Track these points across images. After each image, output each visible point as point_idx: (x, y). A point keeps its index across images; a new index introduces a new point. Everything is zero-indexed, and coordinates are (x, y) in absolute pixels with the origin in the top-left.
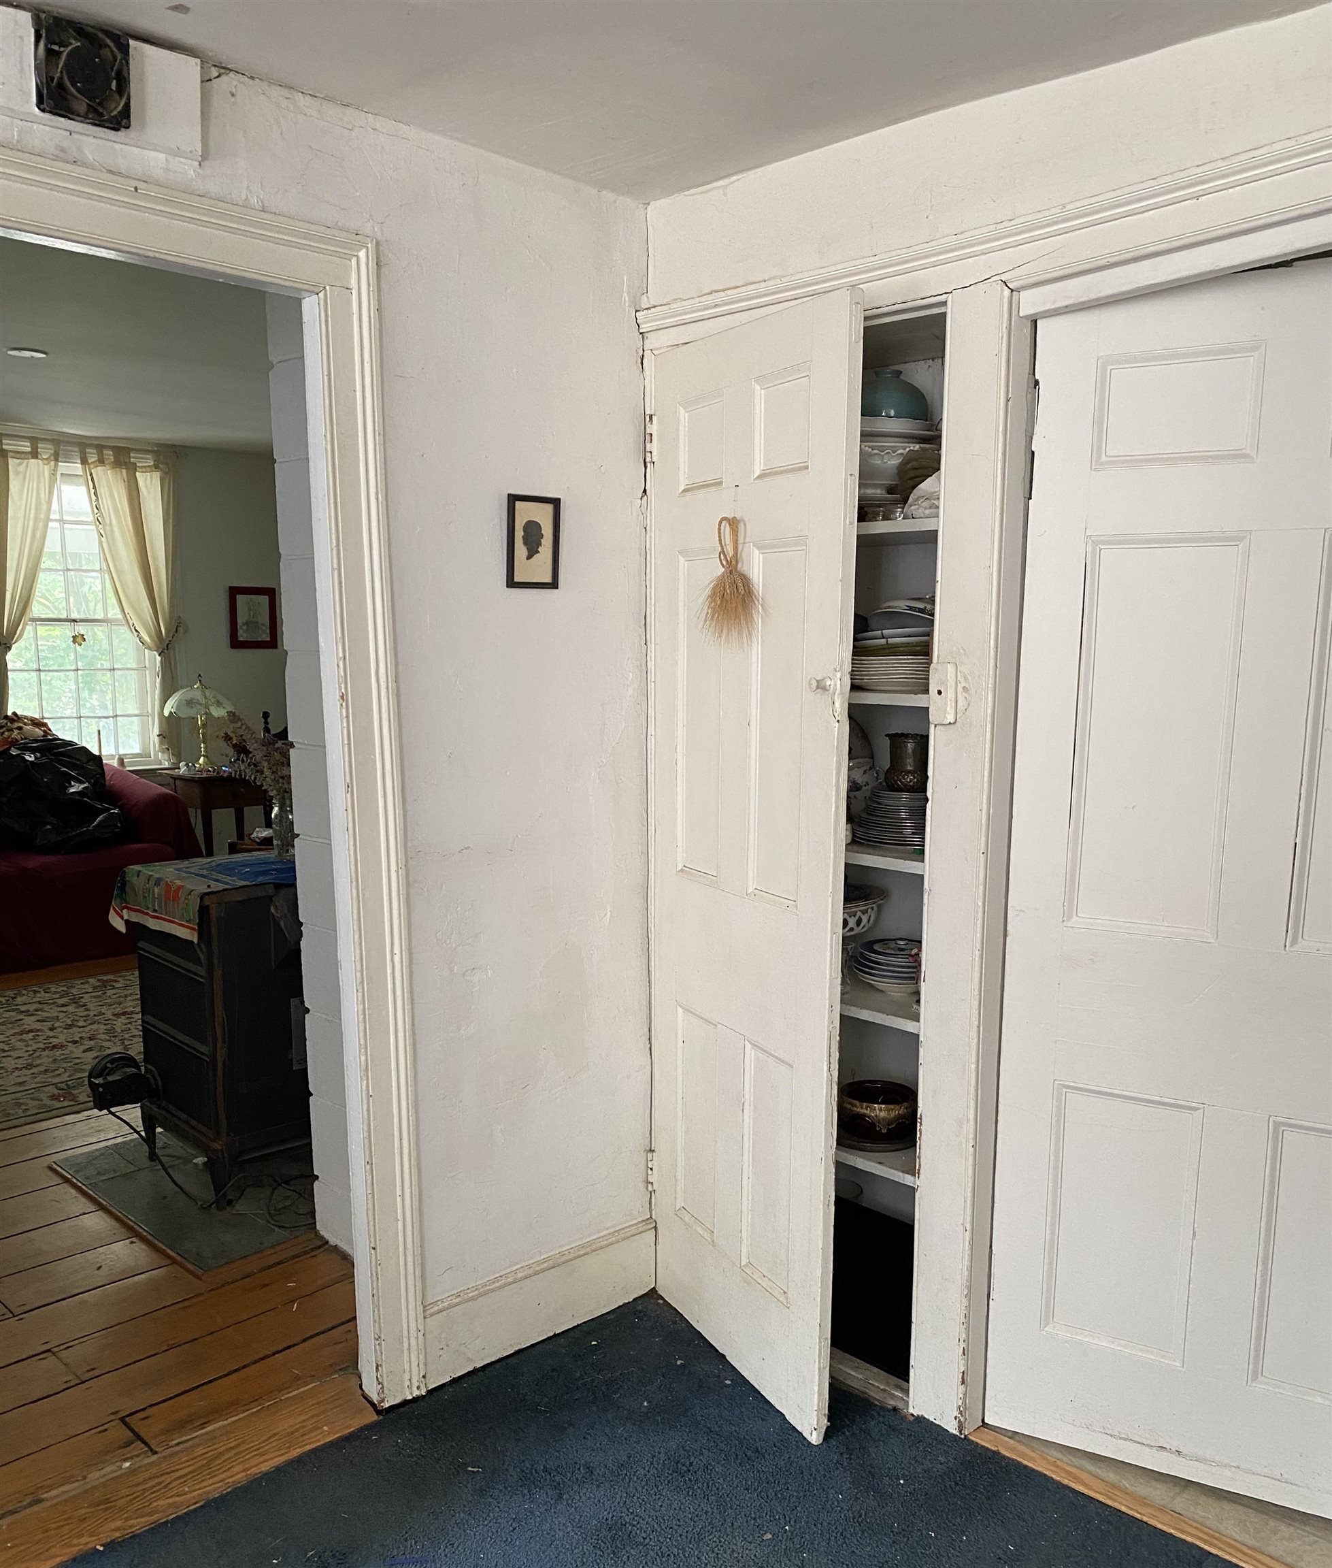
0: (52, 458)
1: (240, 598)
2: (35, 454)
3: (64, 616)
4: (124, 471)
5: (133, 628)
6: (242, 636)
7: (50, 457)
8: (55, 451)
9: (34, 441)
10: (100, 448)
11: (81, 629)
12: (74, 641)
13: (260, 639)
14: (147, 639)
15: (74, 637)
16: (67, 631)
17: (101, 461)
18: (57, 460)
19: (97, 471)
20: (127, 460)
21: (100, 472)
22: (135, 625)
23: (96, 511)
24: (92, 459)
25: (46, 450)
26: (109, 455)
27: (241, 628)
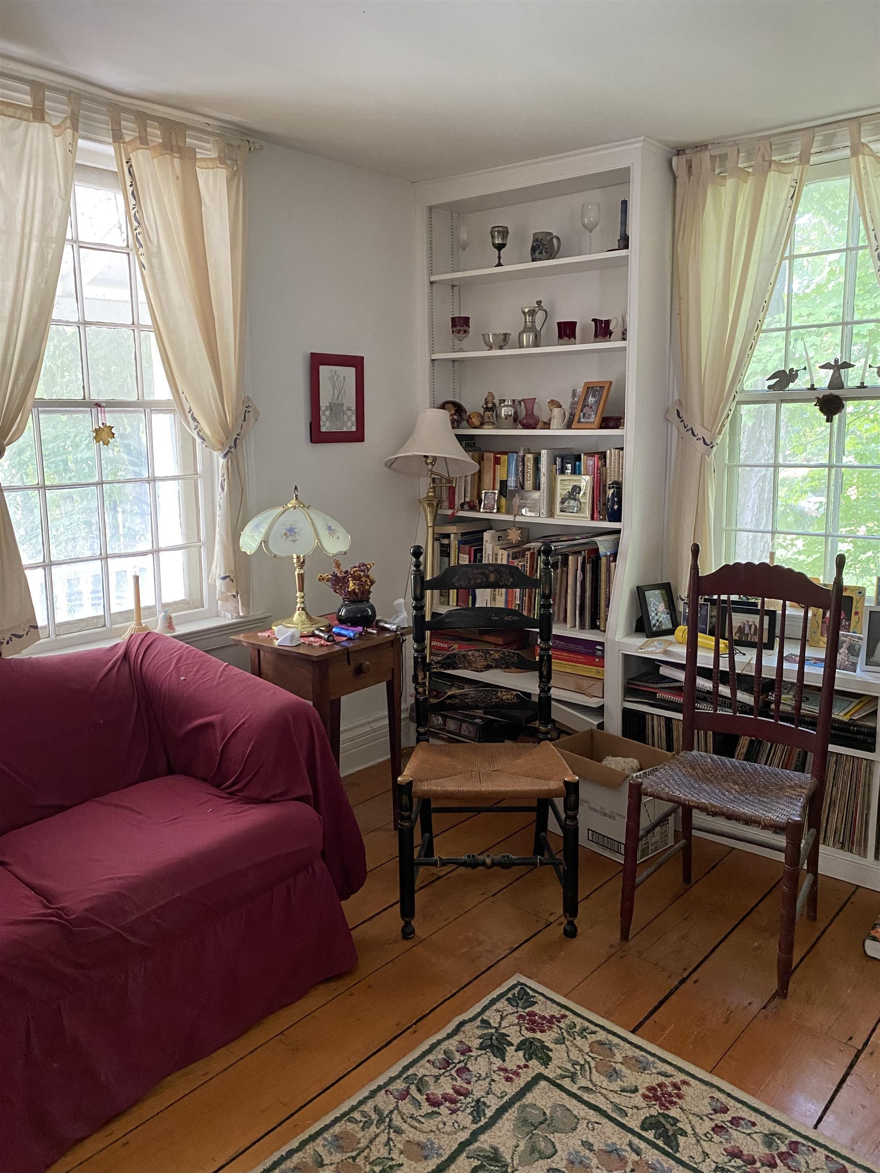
0: (68, 123)
1: (325, 371)
2: (39, 114)
3: (79, 396)
4: (177, 161)
5: (189, 416)
6: (326, 426)
7: (63, 122)
8: (72, 112)
9: (38, 88)
10: (142, 118)
11: (109, 418)
12: (97, 438)
13: (345, 430)
14: (207, 431)
15: (97, 431)
16: (85, 422)
17: (144, 140)
18: (75, 128)
19: (137, 155)
20: (181, 144)
21: (141, 159)
22: (194, 410)
23: (135, 224)
24: (129, 135)
25: (56, 109)
26: (155, 134)
27: (324, 414)
